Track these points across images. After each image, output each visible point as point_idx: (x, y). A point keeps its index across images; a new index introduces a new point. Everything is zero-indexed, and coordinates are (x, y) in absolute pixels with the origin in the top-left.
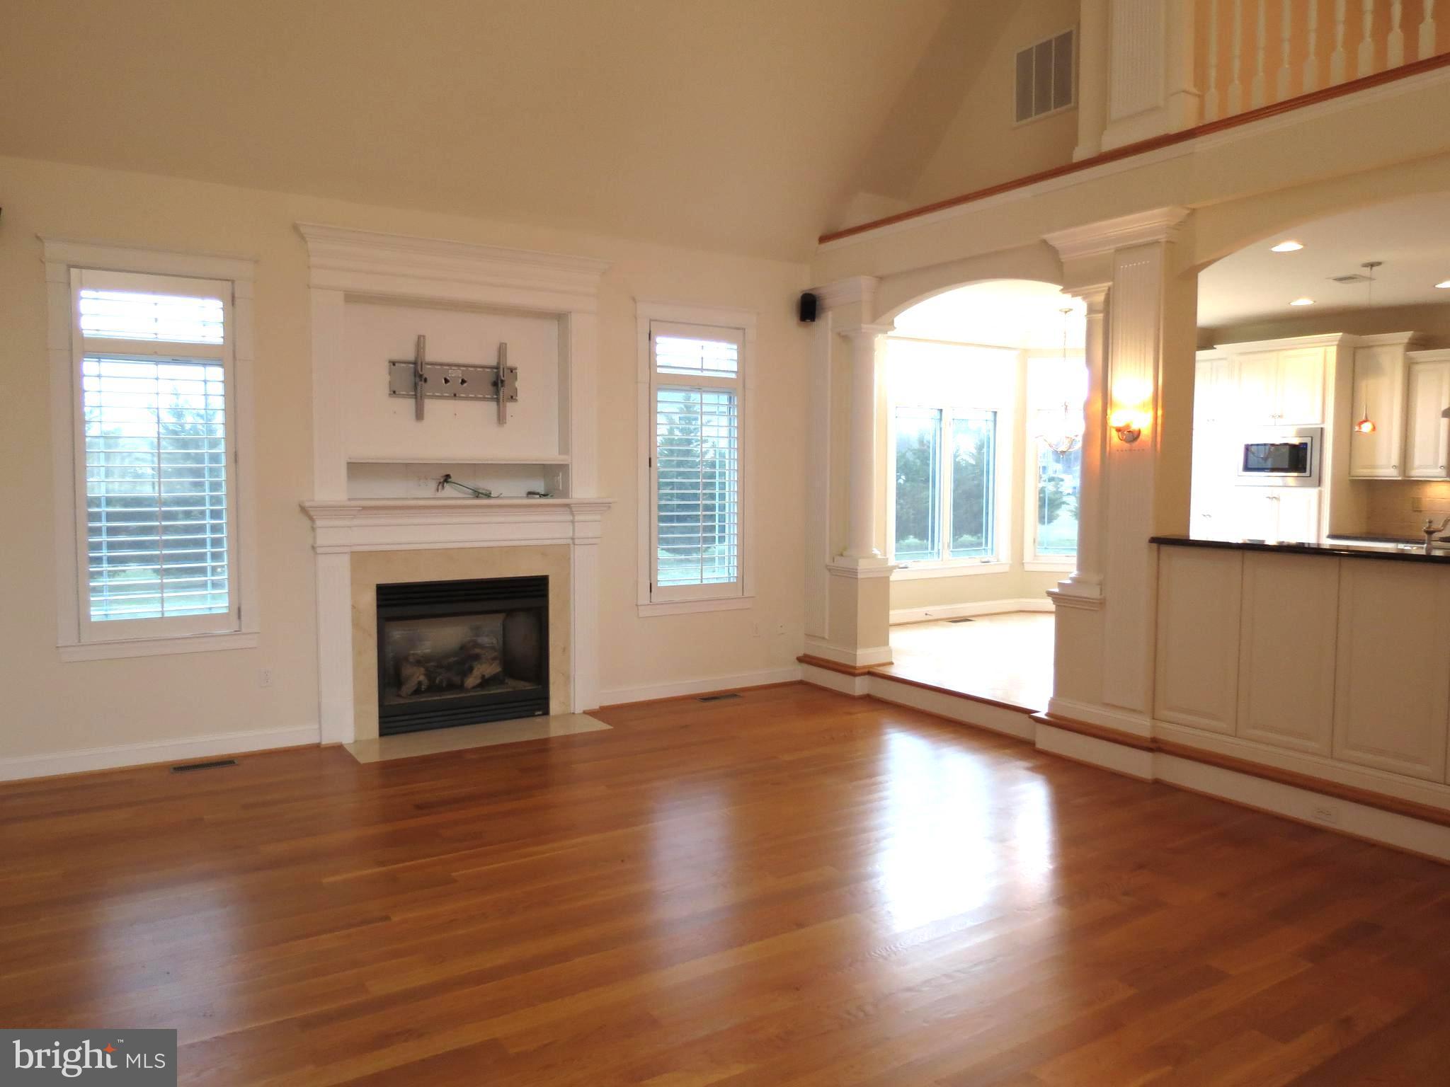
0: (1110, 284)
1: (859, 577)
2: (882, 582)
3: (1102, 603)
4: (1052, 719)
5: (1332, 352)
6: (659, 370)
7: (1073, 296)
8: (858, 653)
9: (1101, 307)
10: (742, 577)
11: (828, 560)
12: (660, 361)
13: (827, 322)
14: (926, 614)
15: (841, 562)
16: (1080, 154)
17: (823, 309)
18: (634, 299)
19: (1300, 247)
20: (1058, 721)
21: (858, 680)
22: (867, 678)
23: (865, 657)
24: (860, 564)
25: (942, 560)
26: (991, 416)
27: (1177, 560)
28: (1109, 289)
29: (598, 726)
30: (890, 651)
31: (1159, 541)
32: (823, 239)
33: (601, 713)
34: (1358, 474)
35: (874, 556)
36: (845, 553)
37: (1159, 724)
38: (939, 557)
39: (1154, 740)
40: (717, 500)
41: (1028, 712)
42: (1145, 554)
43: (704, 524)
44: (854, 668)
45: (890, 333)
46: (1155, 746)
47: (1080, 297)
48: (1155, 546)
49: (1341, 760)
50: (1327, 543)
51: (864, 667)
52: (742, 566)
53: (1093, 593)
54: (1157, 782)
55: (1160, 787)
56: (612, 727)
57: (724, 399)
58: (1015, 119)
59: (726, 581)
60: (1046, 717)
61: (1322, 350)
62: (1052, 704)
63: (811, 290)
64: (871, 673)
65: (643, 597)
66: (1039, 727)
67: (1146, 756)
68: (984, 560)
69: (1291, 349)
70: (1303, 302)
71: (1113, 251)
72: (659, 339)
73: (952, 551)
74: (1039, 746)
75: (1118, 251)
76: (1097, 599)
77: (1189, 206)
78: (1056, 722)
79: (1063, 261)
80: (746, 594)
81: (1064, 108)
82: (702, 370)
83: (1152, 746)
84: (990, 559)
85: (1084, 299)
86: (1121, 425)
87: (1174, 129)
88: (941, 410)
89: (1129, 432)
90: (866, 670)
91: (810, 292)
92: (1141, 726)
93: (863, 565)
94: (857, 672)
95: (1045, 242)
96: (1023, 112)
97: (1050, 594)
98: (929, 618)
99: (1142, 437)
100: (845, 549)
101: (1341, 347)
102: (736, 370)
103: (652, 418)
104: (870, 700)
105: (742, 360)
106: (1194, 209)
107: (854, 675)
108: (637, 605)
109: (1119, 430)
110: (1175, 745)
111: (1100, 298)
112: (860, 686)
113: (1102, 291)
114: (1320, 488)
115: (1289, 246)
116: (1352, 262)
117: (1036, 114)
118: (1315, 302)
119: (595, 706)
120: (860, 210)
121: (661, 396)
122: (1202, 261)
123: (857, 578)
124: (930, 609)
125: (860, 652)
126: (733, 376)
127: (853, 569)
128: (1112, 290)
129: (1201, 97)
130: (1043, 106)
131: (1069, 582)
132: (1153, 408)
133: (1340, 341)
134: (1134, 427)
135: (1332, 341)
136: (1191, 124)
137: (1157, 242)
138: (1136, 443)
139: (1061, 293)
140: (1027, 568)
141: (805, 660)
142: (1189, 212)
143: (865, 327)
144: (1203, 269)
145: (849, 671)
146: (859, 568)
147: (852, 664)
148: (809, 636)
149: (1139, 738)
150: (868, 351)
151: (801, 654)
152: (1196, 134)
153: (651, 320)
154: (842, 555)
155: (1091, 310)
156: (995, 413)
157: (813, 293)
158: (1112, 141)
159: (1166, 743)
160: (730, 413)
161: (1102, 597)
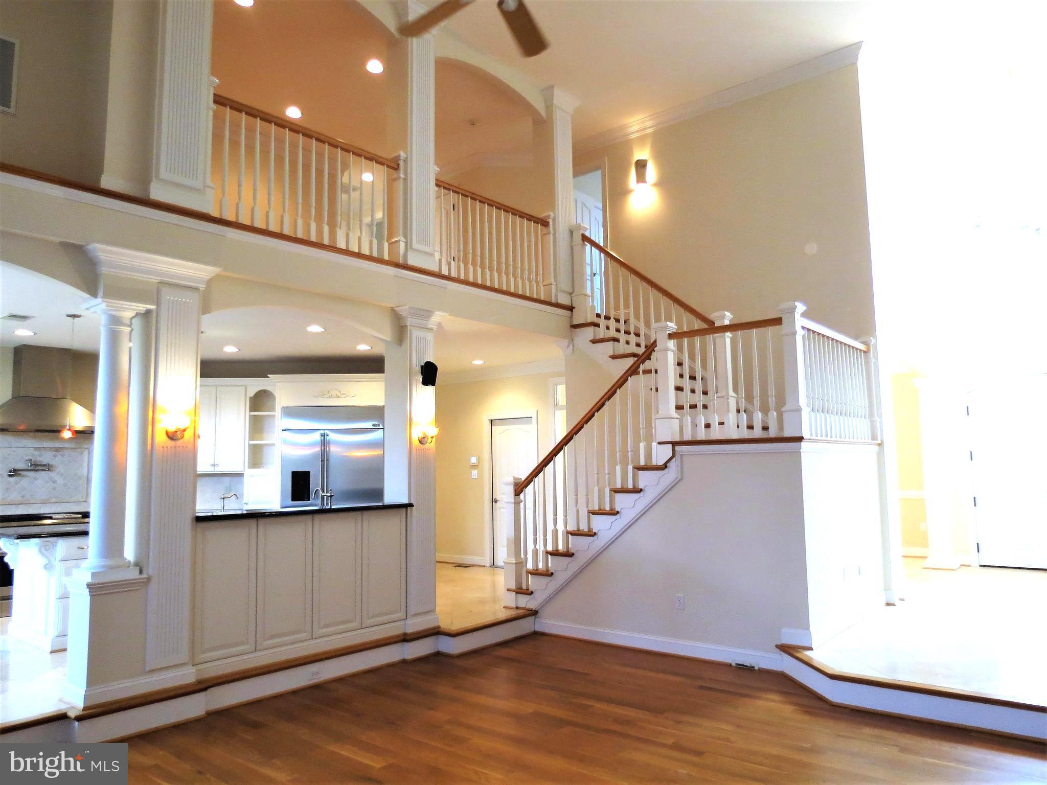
0: (152, 307)
4: (87, 712)
20: (93, 711)
37: (199, 667)
42: (189, 531)
49: (318, 638)
54: (209, 714)
60: (83, 712)
62: (86, 698)
71: (159, 281)
75: (163, 283)
79: (103, 272)
89: (175, 433)
97: (86, 585)
99: (186, 437)
132: (194, 415)
137: (196, 289)
138: (181, 442)
161: (144, 576)
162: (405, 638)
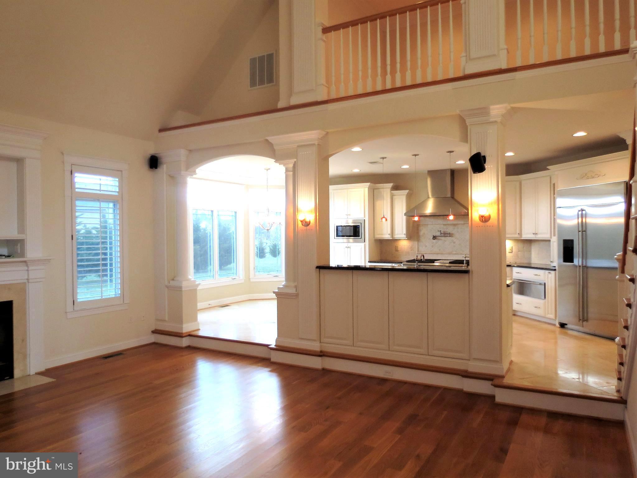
0: (295, 160)
1: (183, 290)
2: (193, 291)
3: (297, 295)
4: (277, 347)
5: (367, 189)
6: (77, 190)
7: (280, 164)
8: (183, 326)
9: (291, 169)
10: (123, 294)
11: (166, 283)
12: (77, 186)
13: (163, 169)
14: (209, 305)
15: (172, 283)
16: (280, 105)
17: (161, 163)
18: (63, 154)
19: (361, 150)
20: (280, 348)
21: (184, 339)
22: (188, 338)
23: (187, 328)
24: (183, 284)
25: (215, 279)
26: (234, 214)
27: (327, 276)
28: (295, 162)
29: (46, 380)
30: (198, 324)
31: (319, 268)
32: (161, 131)
33: (47, 373)
34: (377, 237)
35: (189, 280)
36: (175, 279)
37: (322, 344)
38: (213, 278)
39: (321, 352)
40: (108, 255)
41: (267, 346)
42: (314, 273)
43: (103, 268)
44: (182, 333)
45: (194, 176)
46: (322, 354)
47: (282, 165)
48: (318, 269)
49: (393, 351)
50: (368, 265)
51: (187, 333)
52: (123, 289)
53: (293, 291)
54: (323, 369)
55: (325, 371)
56: (55, 380)
57: (111, 205)
58: (249, 87)
59: (113, 296)
60: (275, 347)
61: (363, 189)
62: (277, 341)
63: (155, 154)
64: (190, 335)
65: (70, 307)
66: (272, 352)
67: (319, 359)
68: (233, 278)
69: (354, 188)
70: (356, 171)
71: (296, 146)
72: (76, 175)
73: (219, 275)
74: (272, 360)
75: (298, 146)
76: (295, 294)
77: (326, 131)
78: (279, 348)
79: (275, 149)
80: (125, 303)
81: (271, 84)
82: (100, 190)
83: (321, 354)
84: (236, 277)
85: (284, 166)
86: (302, 219)
87: (320, 99)
88: (212, 211)
89: (306, 222)
90: (188, 334)
91: (154, 155)
92: (315, 346)
93: (184, 284)
94: (184, 335)
95: (267, 140)
96: (253, 84)
97: (274, 292)
98: (210, 306)
99: (311, 224)
100: (174, 277)
101: (369, 188)
102: (118, 191)
103: (73, 214)
104: (189, 348)
105: (121, 186)
106: (328, 132)
107: (182, 337)
108: (66, 312)
109: (302, 221)
110: (330, 353)
111: (291, 166)
112: (185, 342)
113: (292, 163)
114: (365, 243)
115: (357, 149)
116: (376, 157)
117: (258, 86)
118: (360, 171)
119: (43, 369)
120: (180, 118)
121: (78, 203)
122: (332, 153)
123: (182, 291)
124: (210, 302)
125: (185, 326)
126: (117, 194)
127: (180, 286)
128: (296, 162)
129: (329, 88)
130: (262, 82)
131: (282, 287)
132: (315, 213)
133: (369, 186)
134: (308, 220)
135: (366, 186)
136: (325, 98)
137: (314, 145)
138: (308, 227)
139: (275, 163)
140: (252, 280)
141: (155, 332)
142: (326, 133)
143: (183, 173)
144: (331, 156)
145: (179, 335)
146: (183, 286)
147: (181, 332)
148: (157, 320)
149: (315, 351)
150: (185, 183)
151: (153, 329)
152: (328, 102)
153: (72, 164)
154: (173, 280)
155: (287, 170)
156: (236, 212)
157: (156, 155)
158: (294, 101)
159: (327, 352)
160: (115, 212)
161: (297, 292)
162: (466, 375)
